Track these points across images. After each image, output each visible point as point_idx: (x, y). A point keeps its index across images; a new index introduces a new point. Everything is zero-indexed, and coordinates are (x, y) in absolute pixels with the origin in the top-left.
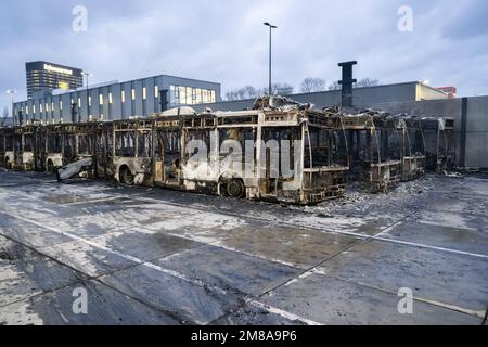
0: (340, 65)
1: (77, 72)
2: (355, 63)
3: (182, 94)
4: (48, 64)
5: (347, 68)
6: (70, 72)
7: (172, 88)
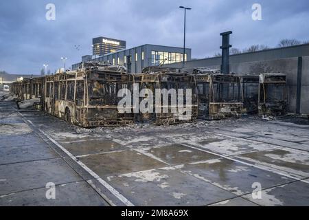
0: (221, 34)
1: (123, 43)
2: (231, 32)
3: (161, 57)
4: (105, 38)
5: (226, 36)
6: (118, 43)
7: (153, 53)
